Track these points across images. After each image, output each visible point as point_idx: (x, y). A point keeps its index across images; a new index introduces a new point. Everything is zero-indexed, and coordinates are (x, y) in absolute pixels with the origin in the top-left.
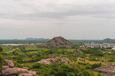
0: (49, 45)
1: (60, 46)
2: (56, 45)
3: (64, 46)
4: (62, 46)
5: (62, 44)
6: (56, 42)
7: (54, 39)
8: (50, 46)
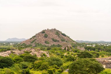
0: (33, 42)
1: (52, 44)
2: (46, 42)
3: (58, 43)
4: (56, 43)
5: (55, 41)
6: (46, 36)
7: (43, 32)
8: (36, 43)
